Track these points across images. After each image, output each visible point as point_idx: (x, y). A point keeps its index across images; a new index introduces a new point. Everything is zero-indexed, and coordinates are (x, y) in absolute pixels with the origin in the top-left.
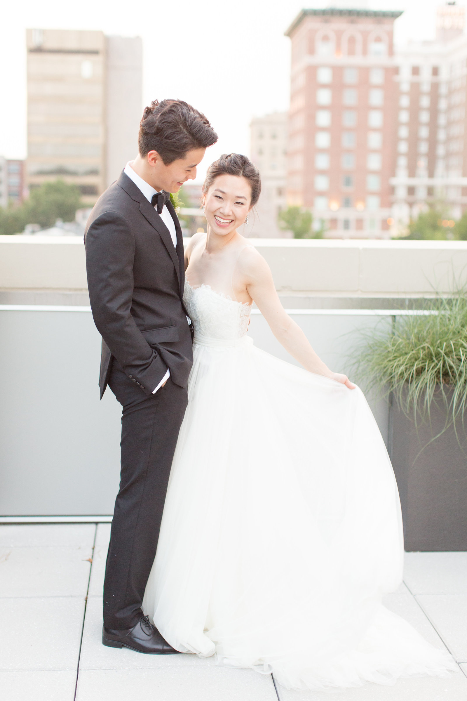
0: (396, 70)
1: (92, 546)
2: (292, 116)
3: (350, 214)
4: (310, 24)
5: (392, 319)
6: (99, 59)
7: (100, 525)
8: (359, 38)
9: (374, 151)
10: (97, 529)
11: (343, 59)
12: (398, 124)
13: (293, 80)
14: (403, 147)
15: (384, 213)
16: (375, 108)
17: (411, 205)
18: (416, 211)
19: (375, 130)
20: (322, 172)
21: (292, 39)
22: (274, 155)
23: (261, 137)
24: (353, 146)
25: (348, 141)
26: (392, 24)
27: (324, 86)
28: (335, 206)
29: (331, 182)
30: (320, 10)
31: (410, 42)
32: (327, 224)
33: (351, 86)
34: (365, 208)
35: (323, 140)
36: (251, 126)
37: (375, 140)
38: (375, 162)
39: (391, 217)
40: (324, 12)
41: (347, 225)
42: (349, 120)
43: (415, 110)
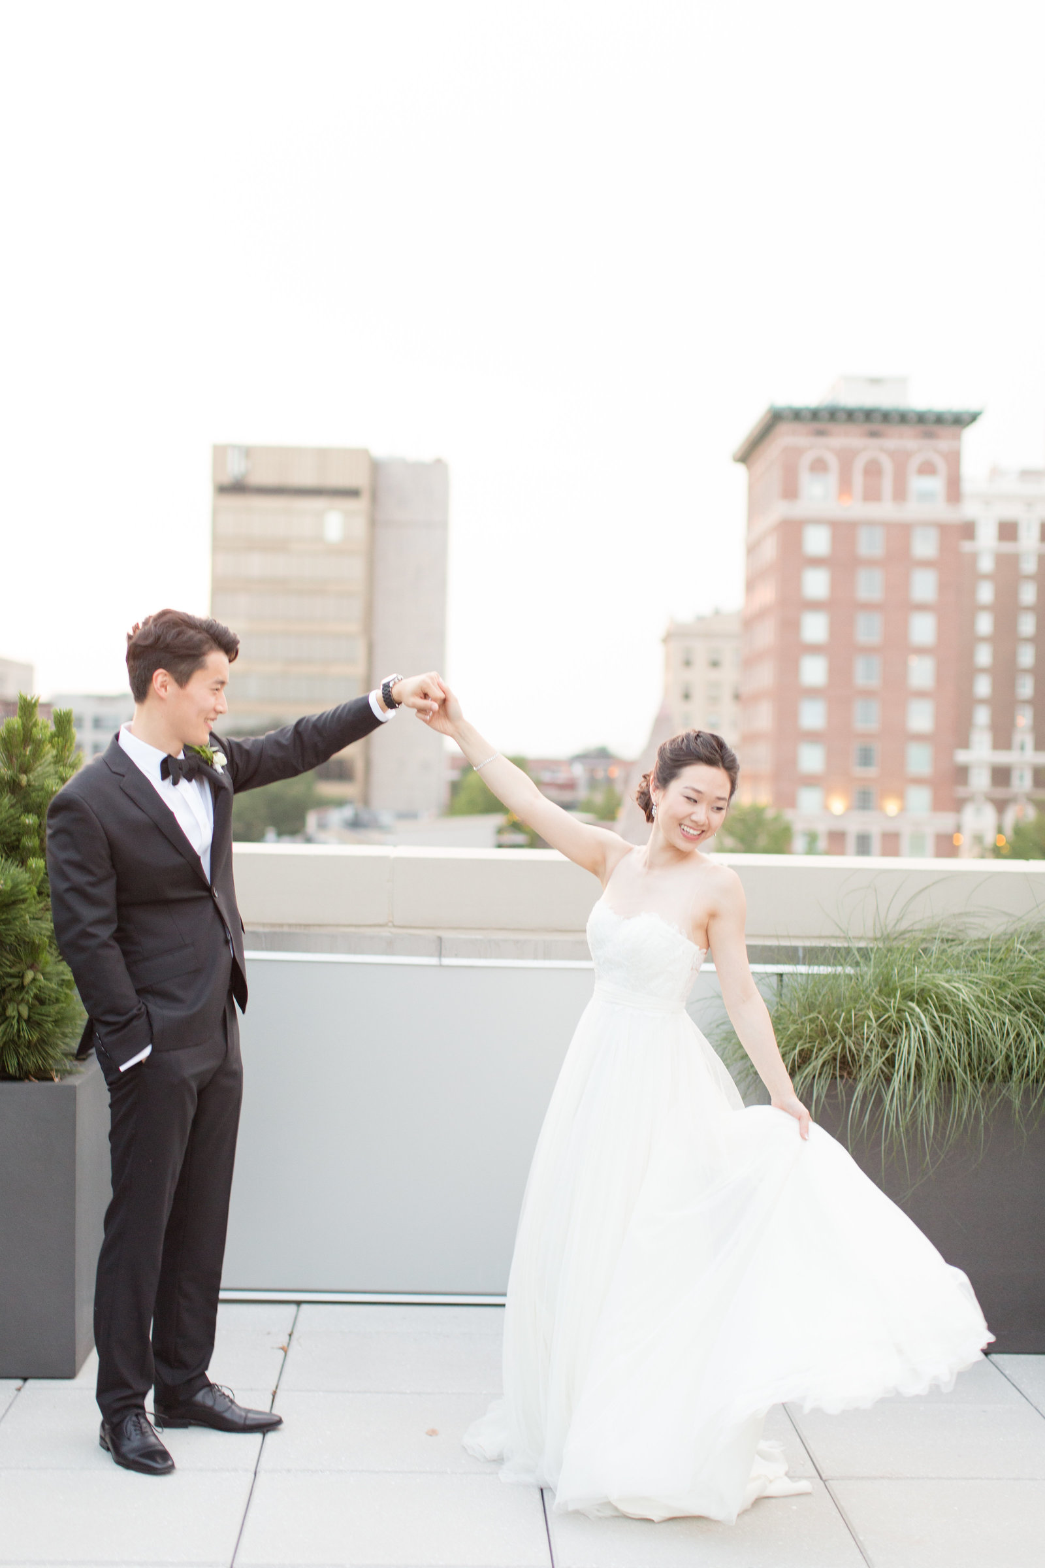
0: (968, 530)
1: (289, 1331)
2: (749, 622)
3: (872, 824)
4: (787, 438)
5: (779, 978)
6: (359, 506)
7: (304, 1307)
8: (887, 466)
9: (921, 694)
10: (298, 1310)
11: (855, 508)
12: (972, 640)
13: (752, 549)
14: (983, 687)
15: (945, 822)
16: (922, 607)
17: (1001, 806)
18: (1011, 817)
19: (921, 651)
20: (813, 737)
21: (749, 468)
22: (714, 700)
23: (688, 663)
24: (874, 683)
25: (865, 673)
26: (958, 437)
27: (816, 562)
28: (838, 805)
29: (830, 757)
30: (807, 409)
31: (995, 473)
32: (822, 844)
33: (871, 563)
34: (903, 809)
35: (814, 671)
36: (667, 639)
37: (921, 672)
38: (921, 718)
39: (959, 829)
40: (814, 414)
41: (863, 846)
42: (868, 630)
43: (1007, 611)
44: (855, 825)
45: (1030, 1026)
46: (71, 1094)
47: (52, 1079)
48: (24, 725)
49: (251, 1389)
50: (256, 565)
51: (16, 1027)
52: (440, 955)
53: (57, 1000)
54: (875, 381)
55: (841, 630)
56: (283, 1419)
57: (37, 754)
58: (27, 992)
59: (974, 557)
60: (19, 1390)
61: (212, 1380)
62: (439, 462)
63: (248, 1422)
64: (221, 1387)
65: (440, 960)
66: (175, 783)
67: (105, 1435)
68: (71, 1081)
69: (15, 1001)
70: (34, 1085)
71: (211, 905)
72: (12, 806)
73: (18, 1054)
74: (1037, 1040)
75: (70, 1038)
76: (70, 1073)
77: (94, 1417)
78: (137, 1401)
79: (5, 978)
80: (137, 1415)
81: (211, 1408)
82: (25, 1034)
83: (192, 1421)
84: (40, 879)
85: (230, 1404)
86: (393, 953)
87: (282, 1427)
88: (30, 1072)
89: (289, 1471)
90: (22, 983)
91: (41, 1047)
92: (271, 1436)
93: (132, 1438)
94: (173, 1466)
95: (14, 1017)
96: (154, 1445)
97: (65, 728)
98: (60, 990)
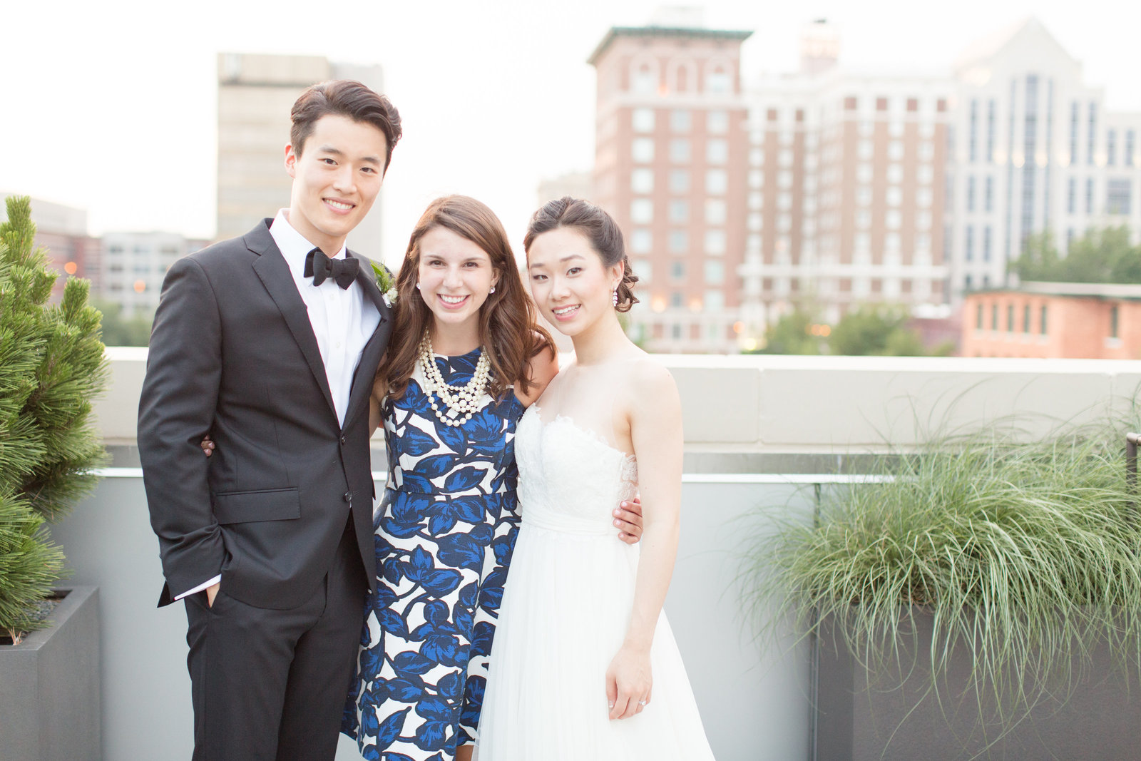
0: (744, 114)
3: (681, 317)
4: (623, 48)
5: (815, 489)
8: (692, 68)
9: (715, 227)
11: (669, 97)
12: (746, 190)
13: (599, 126)
14: (756, 222)
15: (730, 315)
16: (716, 167)
17: (768, 303)
18: (775, 312)
19: (715, 197)
20: (641, 256)
21: (597, 68)
24: (684, 220)
25: (677, 213)
26: (738, 48)
27: (643, 135)
28: (659, 306)
29: (655, 271)
30: (637, 29)
31: (764, 74)
32: (648, 332)
33: (681, 136)
34: (703, 308)
35: (642, 211)
36: (540, 191)
37: (715, 212)
38: (716, 244)
39: (738, 321)
40: (642, 32)
41: (676, 332)
42: (679, 183)
43: (771, 170)
44: (670, 318)
50: (248, 137)
54: (683, 9)
55: (660, 184)
59: (748, 133)
62: (377, 66)
97: (20, 221)
98: (16, 535)
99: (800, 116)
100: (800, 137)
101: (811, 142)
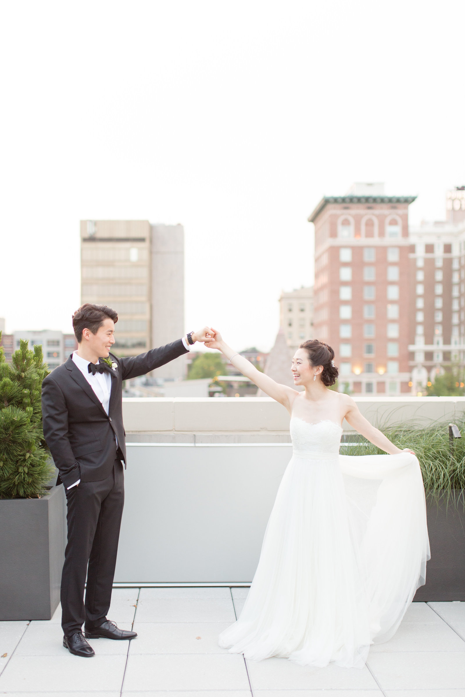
0: (412, 249)
1: (137, 599)
2: (317, 292)
3: (373, 378)
4: (331, 210)
6: (145, 245)
7: (142, 589)
8: (376, 221)
9: (393, 321)
10: (140, 590)
11: (363, 241)
12: (415, 297)
13: (317, 260)
14: (420, 317)
15: (405, 377)
16: (392, 283)
17: (429, 369)
18: (434, 373)
19: (393, 302)
20: (346, 341)
21: (315, 225)
22: (302, 326)
23: (290, 310)
24: (373, 317)
25: (368, 313)
26: (407, 208)
27: (346, 264)
28: (358, 371)
29: (353, 349)
30: (340, 198)
31: (424, 223)
32: (351, 388)
33: (370, 264)
34: (386, 372)
35: (346, 312)
36: (280, 300)
37: (393, 311)
38: (393, 331)
39: (411, 379)
40: (344, 200)
41: (369, 388)
42: (369, 294)
43: (430, 284)
44: (365, 379)
45: (441, 466)
46: (46, 503)
47: (38, 498)
48: (23, 352)
49: (123, 623)
50: (101, 272)
51: (23, 476)
52: (195, 442)
53: (39, 465)
54: (370, 185)
55: (357, 295)
56: (137, 634)
57: (28, 364)
58: (27, 462)
59: (415, 260)
60: (28, 625)
61: (108, 619)
62: (179, 225)
63: (123, 636)
64: (112, 621)
65: (195, 444)
66: (94, 374)
67: (65, 642)
68: (45, 498)
69: (22, 466)
70: (30, 500)
71: (108, 424)
72: (19, 386)
73: (24, 487)
74: (444, 472)
75: (44, 480)
76: (45, 495)
77: (61, 634)
78: (79, 627)
79: (18, 457)
80: (78, 633)
81: (108, 630)
82: (27, 479)
83: (100, 636)
84: (31, 415)
85: (115, 628)
86: (175, 442)
87: (137, 637)
88: (29, 495)
89: (141, 654)
90: (25, 458)
91: (33, 484)
92: (132, 641)
93: (77, 642)
94: (94, 654)
95: (22, 472)
96: (86, 645)
97: (39, 353)
98: (41, 461)
99: (448, 248)
100: (448, 262)
101: (456, 265)
